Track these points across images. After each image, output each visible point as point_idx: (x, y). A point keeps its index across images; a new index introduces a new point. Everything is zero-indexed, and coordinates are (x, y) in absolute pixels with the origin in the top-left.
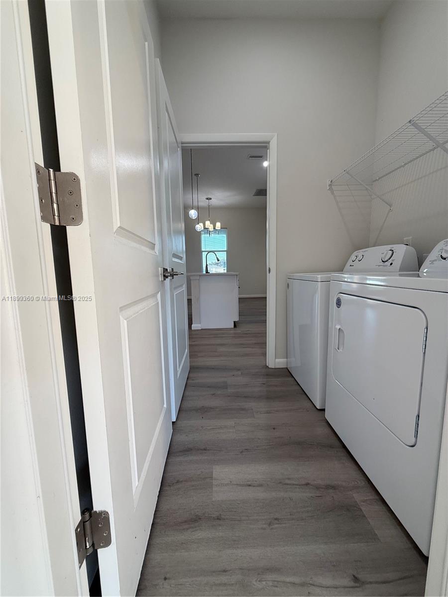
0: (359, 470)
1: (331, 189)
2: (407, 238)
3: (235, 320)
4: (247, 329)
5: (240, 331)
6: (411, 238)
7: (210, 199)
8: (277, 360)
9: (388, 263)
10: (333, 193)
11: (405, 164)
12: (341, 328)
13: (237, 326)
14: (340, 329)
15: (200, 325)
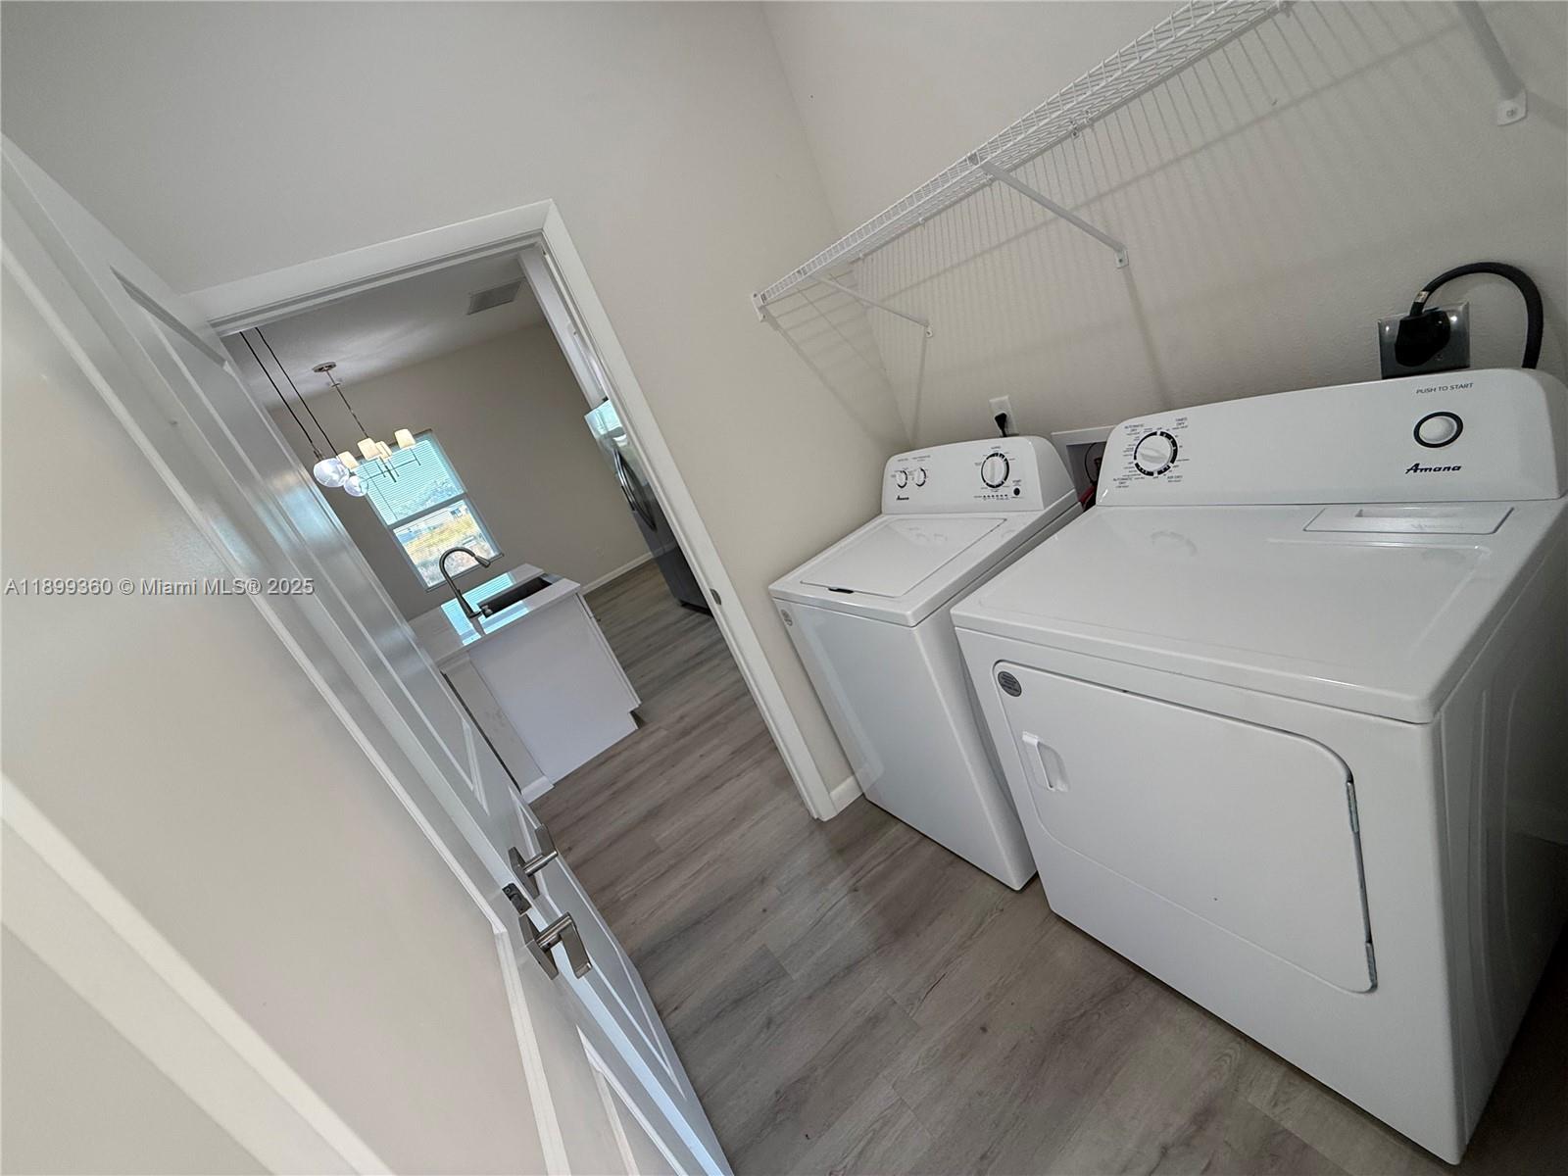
0: (1219, 1024)
1: (767, 317)
2: (997, 399)
3: (632, 709)
4: (678, 714)
5: (663, 733)
6: (1006, 398)
7: (331, 366)
8: (834, 793)
9: (1008, 489)
10: (776, 327)
11: (926, 220)
12: (1042, 741)
13: (645, 719)
14: (1039, 743)
15: (544, 778)
